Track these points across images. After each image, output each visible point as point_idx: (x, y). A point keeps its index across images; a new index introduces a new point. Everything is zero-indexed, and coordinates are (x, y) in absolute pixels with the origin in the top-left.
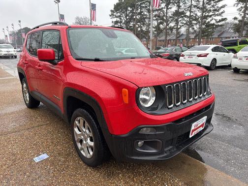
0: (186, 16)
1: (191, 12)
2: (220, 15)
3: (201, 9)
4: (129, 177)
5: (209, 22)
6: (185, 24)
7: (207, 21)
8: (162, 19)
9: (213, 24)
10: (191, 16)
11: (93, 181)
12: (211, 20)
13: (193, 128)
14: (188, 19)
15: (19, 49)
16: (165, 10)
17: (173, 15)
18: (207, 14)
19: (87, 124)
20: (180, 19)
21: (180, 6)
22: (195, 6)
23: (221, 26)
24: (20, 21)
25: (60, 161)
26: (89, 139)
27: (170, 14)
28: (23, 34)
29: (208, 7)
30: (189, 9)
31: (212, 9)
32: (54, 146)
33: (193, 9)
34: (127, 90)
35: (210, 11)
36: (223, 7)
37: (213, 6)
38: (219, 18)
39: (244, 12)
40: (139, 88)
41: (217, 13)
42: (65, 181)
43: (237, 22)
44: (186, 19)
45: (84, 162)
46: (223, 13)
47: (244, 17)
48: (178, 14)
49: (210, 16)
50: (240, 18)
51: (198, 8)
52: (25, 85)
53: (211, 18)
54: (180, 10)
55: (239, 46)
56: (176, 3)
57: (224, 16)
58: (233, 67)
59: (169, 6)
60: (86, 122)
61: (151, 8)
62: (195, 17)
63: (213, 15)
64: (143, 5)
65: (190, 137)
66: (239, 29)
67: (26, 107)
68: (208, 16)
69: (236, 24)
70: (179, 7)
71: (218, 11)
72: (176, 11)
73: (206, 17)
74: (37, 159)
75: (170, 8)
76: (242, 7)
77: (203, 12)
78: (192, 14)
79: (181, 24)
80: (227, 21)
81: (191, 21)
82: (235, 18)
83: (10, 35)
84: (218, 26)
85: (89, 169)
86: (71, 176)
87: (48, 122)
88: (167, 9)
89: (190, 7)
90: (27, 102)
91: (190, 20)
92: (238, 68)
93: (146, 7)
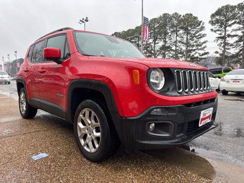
0: (172, 50)
1: (176, 46)
2: (202, 49)
3: (186, 44)
4: (138, 171)
5: (193, 55)
6: (172, 57)
7: (192, 54)
8: (151, 53)
9: (197, 57)
10: (176, 50)
11: (100, 174)
12: (195, 54)
13: (202, 116)
14: (174, 53)
15: (12, 78)
16: (153, 44)
17: (160, 49)
18: (191, 48)
19: (93, 113)
20: (166, 53)
21: (167, 42)
22: (180, 42)
23: (204, 58)
24: (16, 52)
25: (61, 158)
26: (94, 131)
27: (157, 48)
28: (18, 64)
29: (191, 42)
30: (175, 44)
31: (195, 44)
32: (54, 147)
33: (178, 44)
34: (138, 71)
35: (194, 45)
36: (205, 42)
37: (196, 42)
38: (202, 52)
39: (224, 47)
40: (150, 68)
41: (199, 48)
42: (68, 175)
43: (218, 55)
44: (172, 52)
45: (88, 159)
46: (204, 47)
47: (224, 51)
48: (164, 48)
49: (194, 50)
50: (221, 52)
51: (183, 43)
52: (22, 95)
53: (195, 52)
54: (167, 45)
55: (224, 73)
56: (163, 39)
57: (206, 50)
58: (221, 89)
59: (157, 42)
60: (93, 112)
61: (140, 42)
62: (180, 51)
63: (197, 49)
64: (133, 41)
65: (200, 125)
66: (221, 61)
67: (21, 117)
68: (192, 50)
69: (217, 57)
70: (165, 42)
71: (201, 46)
72: (162, 45)
73: (190, 51)
74: (35, 158)
75: (158, 43)
76: (221, 43)
77: (188, 47)
78: (177, 48)
79: (168, 57)
80: (209, 55)
81: (177, 55)
82: (217, 52)
83: (5, 65)
84: (202, 59)
85: (93, 165)
86: (74, 170)
87: (45, 129)
88: (155, 44)
89: (176, 42)
90: (23, 113)
91: (176, 53)
92: (227, 90)
93: (136, 42)
